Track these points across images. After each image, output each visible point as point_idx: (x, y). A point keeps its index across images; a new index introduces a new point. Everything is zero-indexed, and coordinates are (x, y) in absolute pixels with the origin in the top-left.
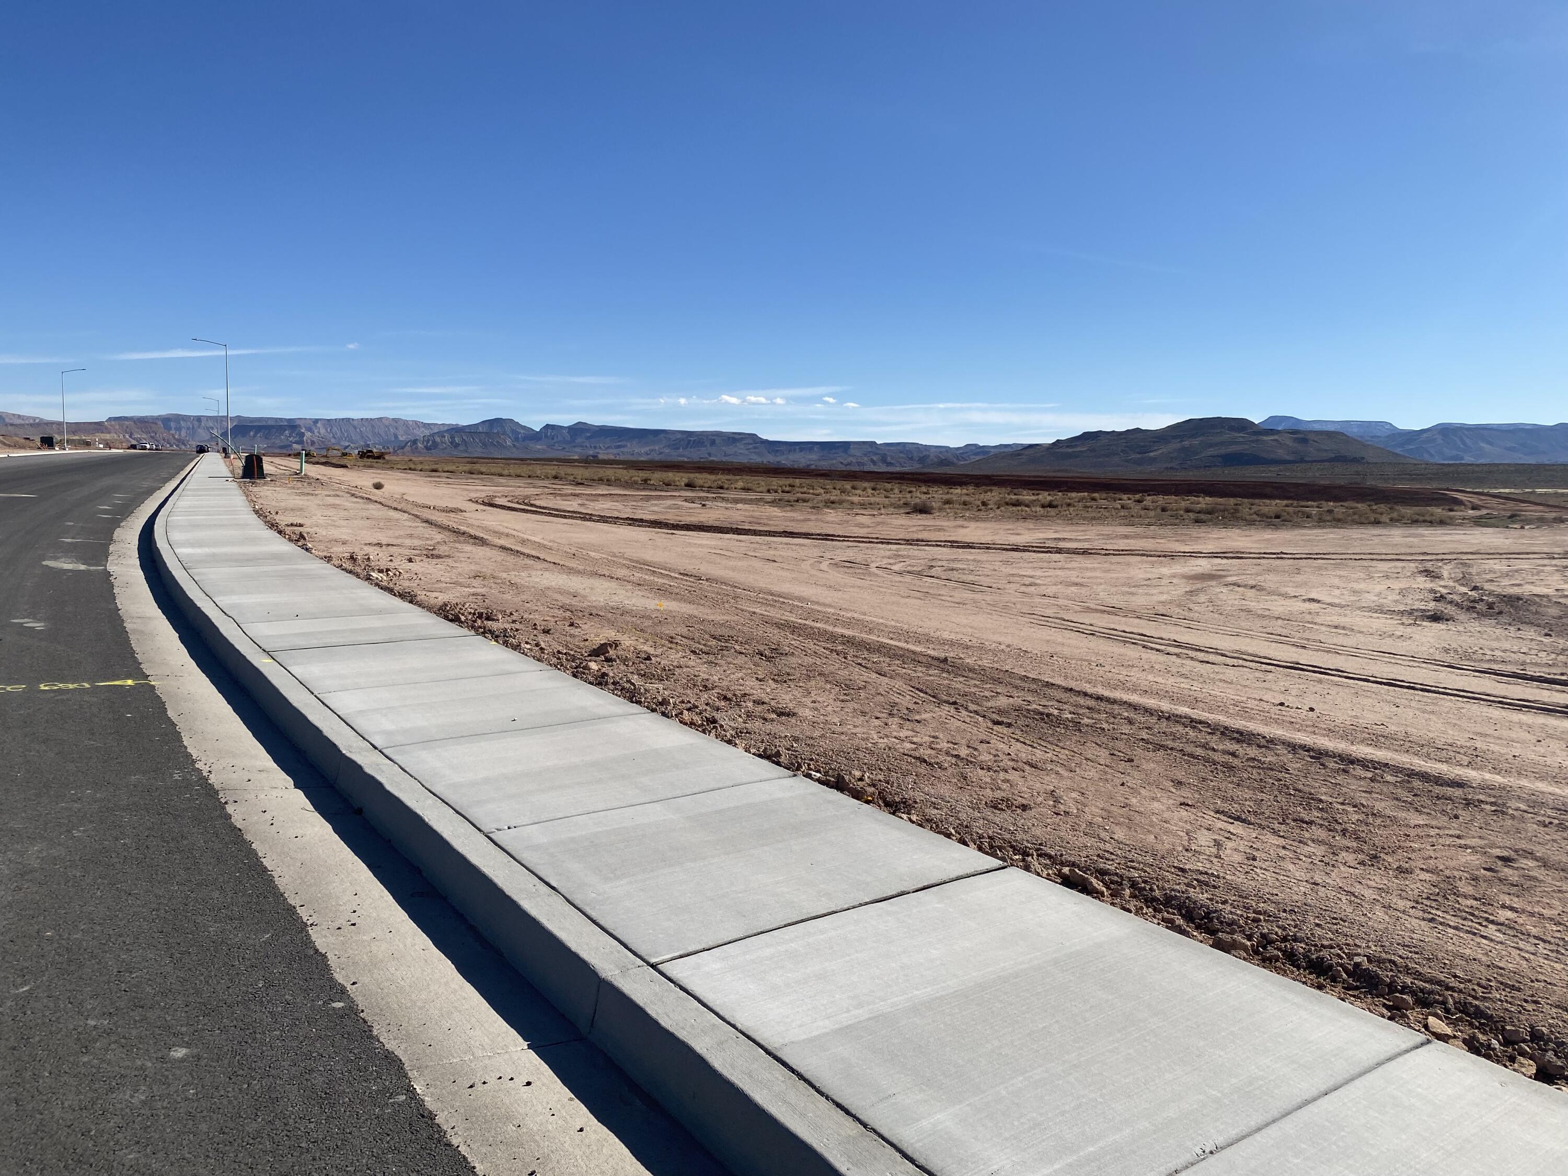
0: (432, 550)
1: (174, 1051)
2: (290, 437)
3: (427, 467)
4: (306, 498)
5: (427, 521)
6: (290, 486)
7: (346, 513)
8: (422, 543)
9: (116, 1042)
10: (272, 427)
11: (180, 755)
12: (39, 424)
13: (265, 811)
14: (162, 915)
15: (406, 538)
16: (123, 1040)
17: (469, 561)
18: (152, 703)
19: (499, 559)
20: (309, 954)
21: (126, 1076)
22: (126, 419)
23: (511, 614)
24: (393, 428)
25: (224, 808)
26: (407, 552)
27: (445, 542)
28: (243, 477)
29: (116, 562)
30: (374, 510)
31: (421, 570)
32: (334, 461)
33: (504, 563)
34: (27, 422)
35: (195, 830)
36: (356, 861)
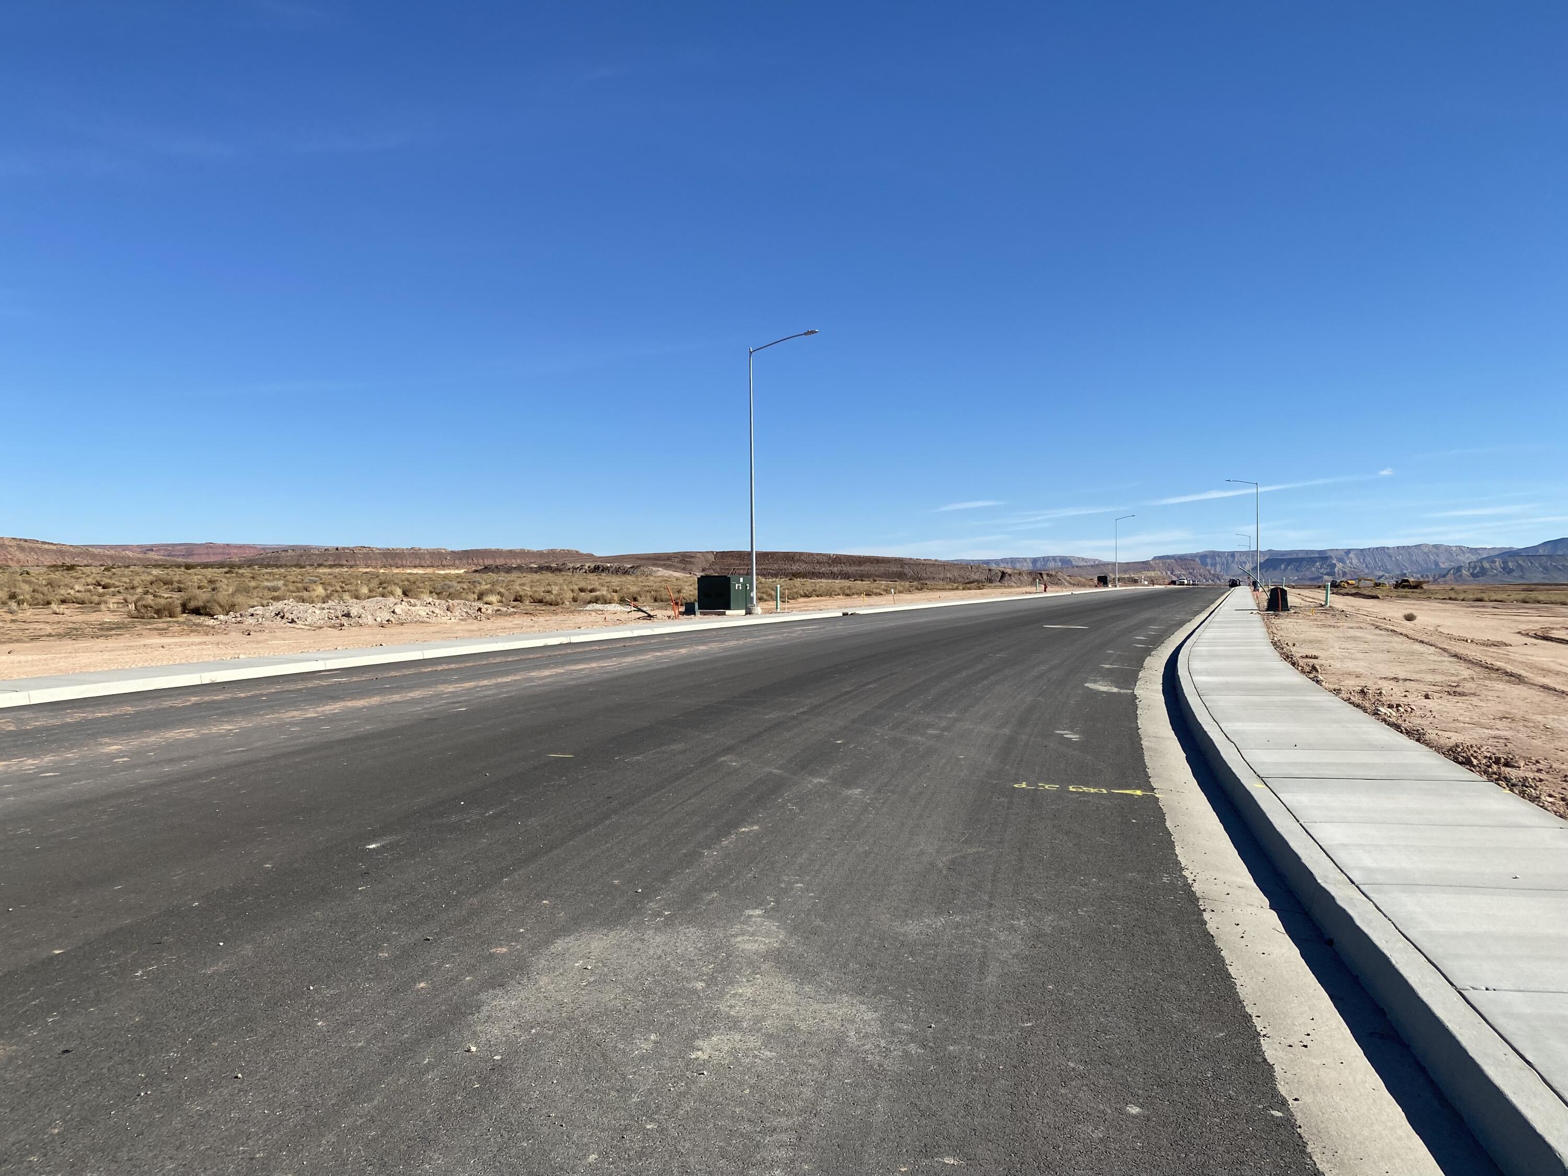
0: (1455, 687)
1: (1130, 1107)
2: (1321, 569)
3: (1471, 596)
4: (1328, 630)
5: (1455, 656)
6: (1312, 618)
7: (1366, 646)
8: (1445, 678)
9: (1087, 1085)
10: (1303, 559)
11: (1170, 862)
12: (1098, 565)
13: (1238, 925)
14: (1137, 995)
15: (1427, 673)
16: (1092, 1086)
17: (1498, 700)
18: (1154, 812)
19: (1537, 699)
20: (1256, 1061)
21: (1091, 1114)
22: (1168, 557)
23: (1537, 762)
24: (1432, 555)
25: (1202, 915)
26: (1426, 688)
27: (1473, 679)
28: (1267, 610)
29: (1143, 686)
30: (1398, 643)
31: (1438, 707)
32: (1365, 592)
33: (1542, 704)
34: (1089, 564)
35: (1174, 929)
36: (1319, 989)
